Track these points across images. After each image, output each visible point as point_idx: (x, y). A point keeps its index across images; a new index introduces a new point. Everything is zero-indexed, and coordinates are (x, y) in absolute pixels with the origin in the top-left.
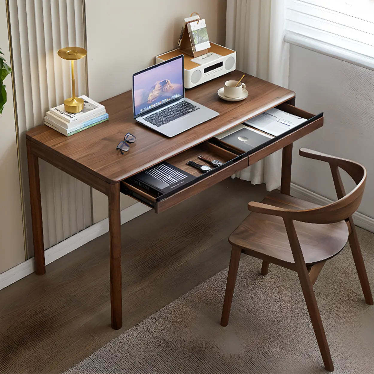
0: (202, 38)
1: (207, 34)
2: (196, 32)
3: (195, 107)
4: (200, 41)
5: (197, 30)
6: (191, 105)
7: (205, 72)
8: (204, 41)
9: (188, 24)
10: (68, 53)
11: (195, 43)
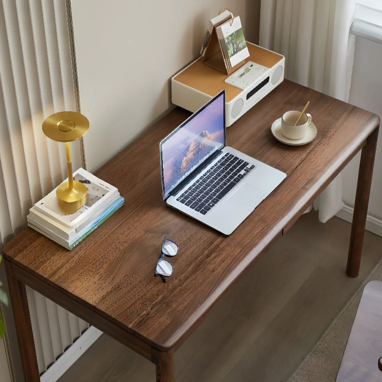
0: (237, 45)
1: (244, 37)
2: (230, 38)
3: (246, 164)
4: (235, 50)
5: (230, 36)
6: (241, 161)
7: (247, 99)
8: (240, 50)
9: (217, 28)
10: (59, 126)
11: (229, 55)
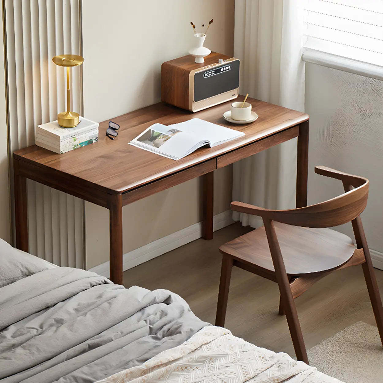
10: (63, 60)
